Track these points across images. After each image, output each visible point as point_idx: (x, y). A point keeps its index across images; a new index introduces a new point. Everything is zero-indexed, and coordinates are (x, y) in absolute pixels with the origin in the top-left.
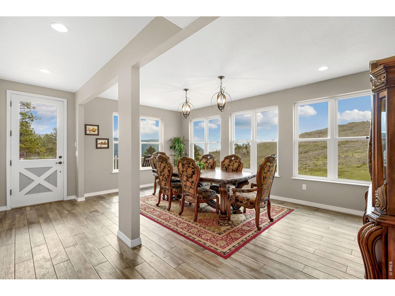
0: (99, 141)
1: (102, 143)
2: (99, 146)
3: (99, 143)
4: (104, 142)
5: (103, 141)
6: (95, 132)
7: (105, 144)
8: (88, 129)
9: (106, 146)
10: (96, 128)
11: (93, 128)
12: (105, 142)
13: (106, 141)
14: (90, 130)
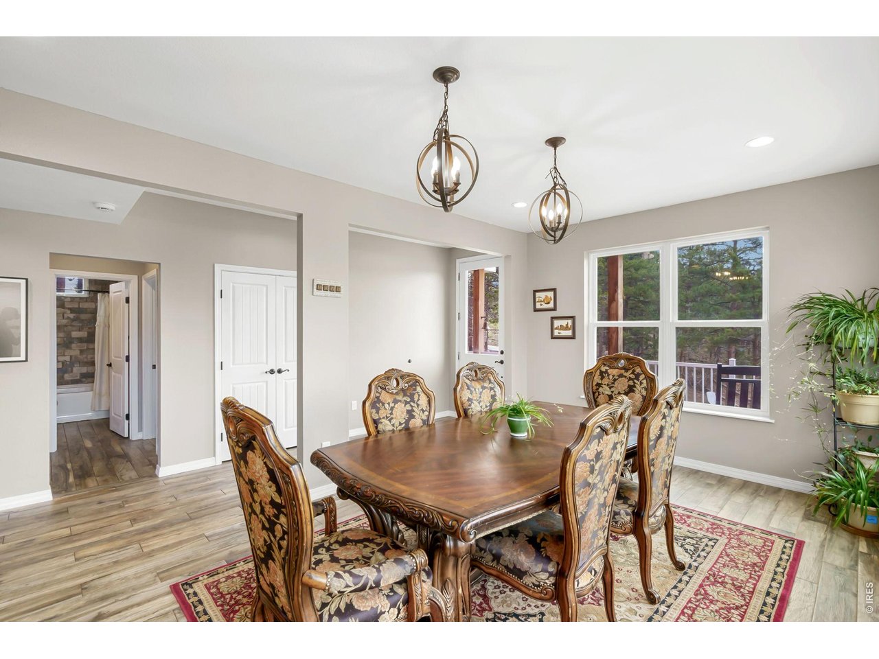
0: (557, 323)
1: (562, 328)
2: (556, 333)
3: (555, 326)
4: (565, 326)
5: (564, 323)
6: (548, 303)
7: (567, 328)
8: (537, 300)
9: (569, 333)
10: (551, 294)
11: (547, 296)
12: (567, 325)
13: (570, 322)
14: (541, 301)
